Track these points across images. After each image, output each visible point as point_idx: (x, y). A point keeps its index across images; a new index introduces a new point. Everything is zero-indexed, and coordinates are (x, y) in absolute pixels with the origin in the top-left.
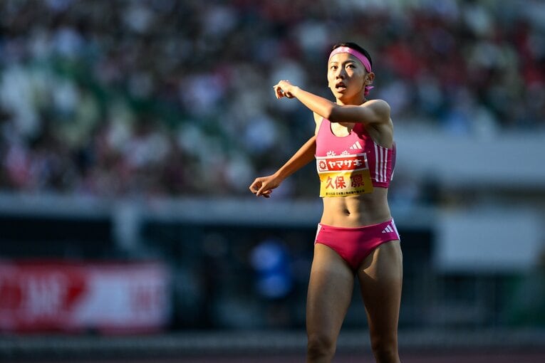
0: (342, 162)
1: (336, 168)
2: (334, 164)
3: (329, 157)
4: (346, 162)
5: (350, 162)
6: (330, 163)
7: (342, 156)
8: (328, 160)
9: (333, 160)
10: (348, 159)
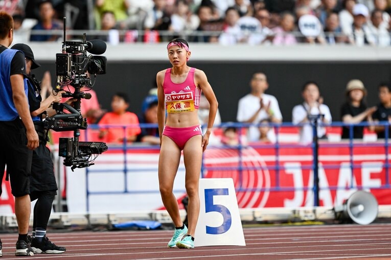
0: (180, 97)
1: (176, 99)
2: (175, 97)
3: (172, 94)
4: (182, 96)
5: (184, 96)
6: (173, 97)
7: (179, 93)
8: (172, 96)
9: (174, 95)
10: (183, 95)
